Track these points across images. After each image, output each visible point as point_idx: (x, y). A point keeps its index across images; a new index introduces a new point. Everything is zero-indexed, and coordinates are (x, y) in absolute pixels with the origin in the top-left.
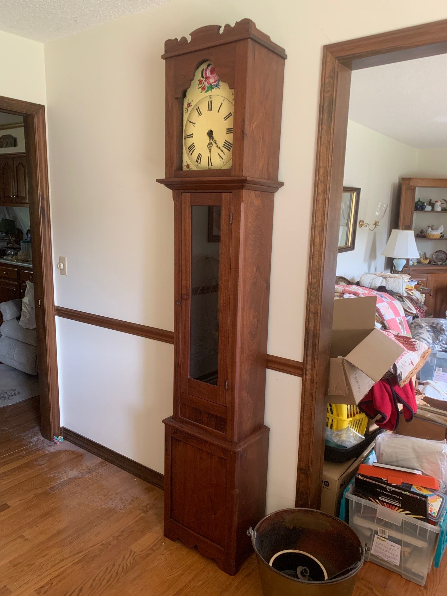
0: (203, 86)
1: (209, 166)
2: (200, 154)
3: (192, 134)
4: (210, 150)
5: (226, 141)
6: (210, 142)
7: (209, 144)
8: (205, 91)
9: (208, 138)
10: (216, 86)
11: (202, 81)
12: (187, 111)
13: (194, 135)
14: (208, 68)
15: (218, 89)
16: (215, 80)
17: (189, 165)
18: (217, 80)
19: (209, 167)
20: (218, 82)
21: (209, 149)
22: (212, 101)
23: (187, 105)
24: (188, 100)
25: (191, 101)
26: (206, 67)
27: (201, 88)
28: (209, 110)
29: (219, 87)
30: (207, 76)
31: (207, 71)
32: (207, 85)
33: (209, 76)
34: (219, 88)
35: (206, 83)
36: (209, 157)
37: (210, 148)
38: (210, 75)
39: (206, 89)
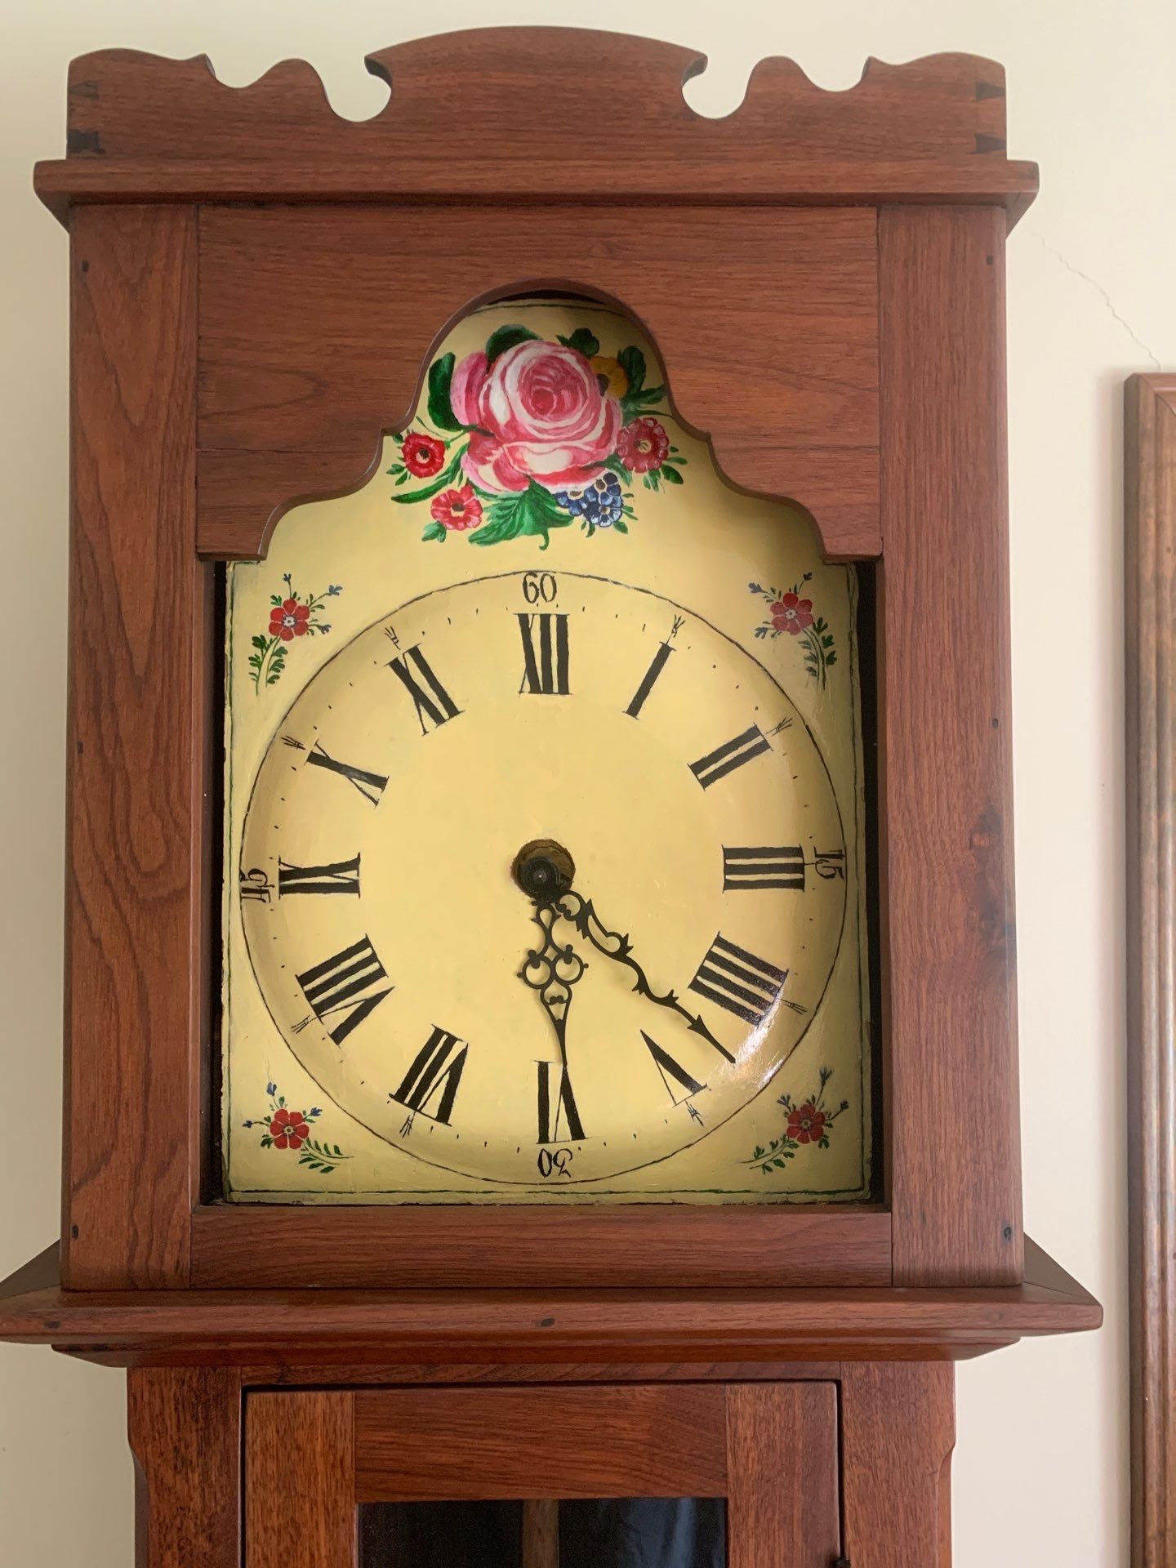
0: (456, 486)
1: (544, 1138)
2: (441, 1041)
3: (354, 864)
4: (558, 1010)
5: (719, 942)
6: (548, 940)
7: (534, 959)
8: (470, 531)
9: (531, 910)
10: (592, 510)
11: (442, 446)
12: (278, 666)
13: (366, 876)
14: (505, 358)
15: (606, 533)
16: (575, 460)
17: (297, 1117)
18: (600, 465)
19: (551, 1148)
20: (610, 478)
21: (546, 1003)
22: (562, 620)
23: (276, 614)
24: (287, 579)
25: (320, 590)
26: (480, 345)
27: (428, 502)
28: (535, 689)
29: (625, 519)
30: (490, 417)
31: (494, 381)
32: (495, 482)
33: (513, 423)
34: (622, 528)
35: (487, 472)
36: (543, 1069)
37: (554, 989)
38: (525, 419)
39: (486, 520)
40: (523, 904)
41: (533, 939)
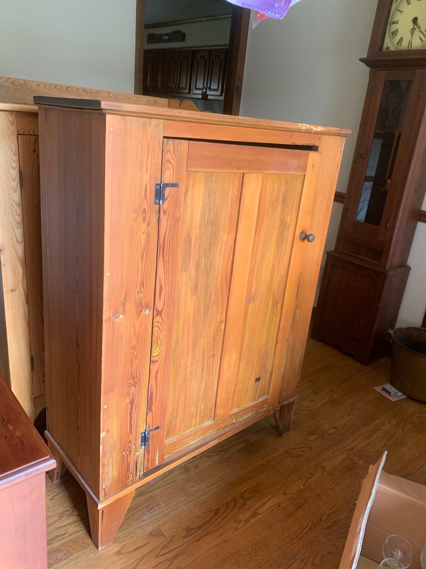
1: (408, 47)
2: (402, 38)
3: (398, 21)
6: (414, 27)
7: (412, 29)
17: (388, 47)
21: (411, 34)
36: (410, 40)
37: (413, 32)
40: (412, 24)
41: (412, 27)
